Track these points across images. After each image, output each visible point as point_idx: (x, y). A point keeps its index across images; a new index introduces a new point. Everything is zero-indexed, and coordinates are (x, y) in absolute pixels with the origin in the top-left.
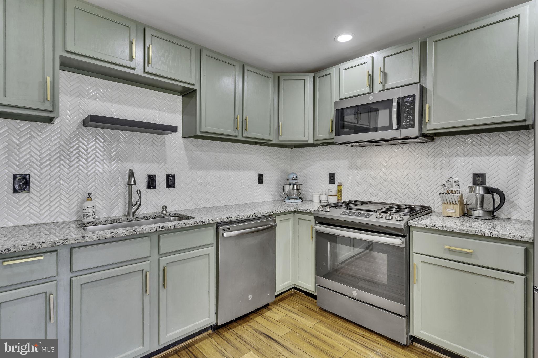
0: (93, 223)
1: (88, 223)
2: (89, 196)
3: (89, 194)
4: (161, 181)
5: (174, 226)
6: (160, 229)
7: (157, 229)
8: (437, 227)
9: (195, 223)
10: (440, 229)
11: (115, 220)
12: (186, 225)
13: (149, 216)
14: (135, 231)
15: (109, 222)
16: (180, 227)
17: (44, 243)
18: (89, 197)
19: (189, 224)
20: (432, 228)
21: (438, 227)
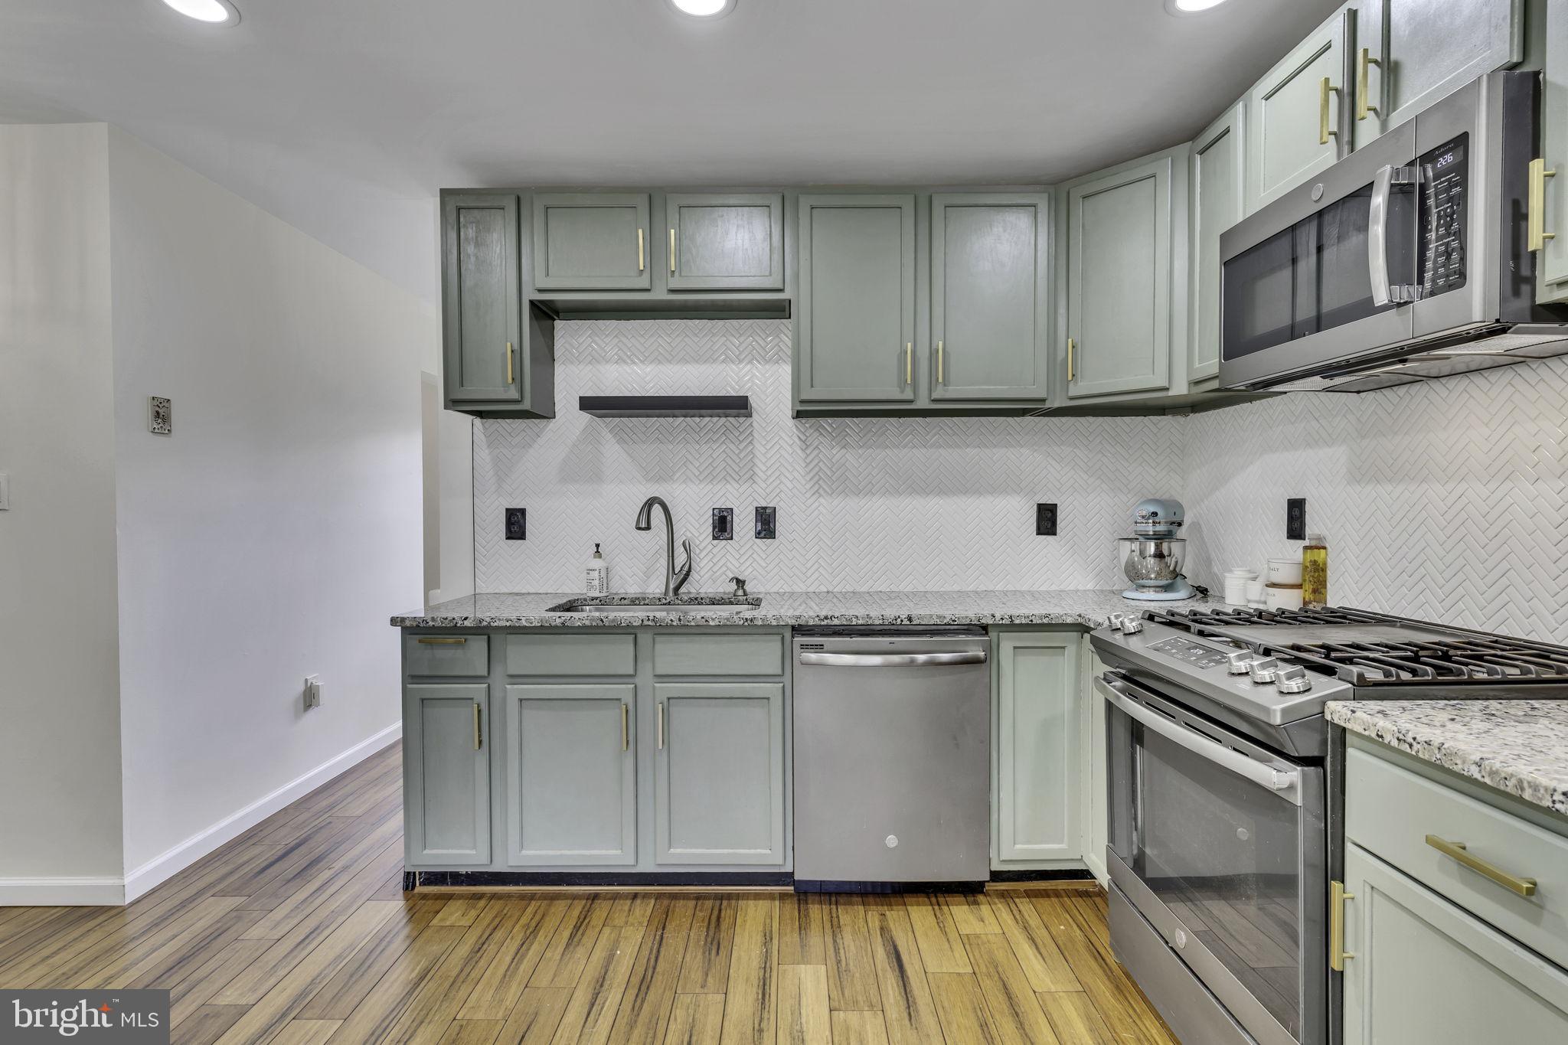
0: (600, 601)
1: (593, 600)
2: (598, 548)
3: (598, 546)
4: (744, 524)
5: (680, 620)
6: (650, 623)
7: (642, 621)
8: (1411, 746)
9: (728, 619)
10: (1421, 755)
11: (636, 599)
12: (707, 621)
13: (702, 599)
14: (602, 620)
15: (626, 602)
16: (693, 624)
17: (466, 619)
18: (598, 552)
19: (713, 619)
20: (1395, 743)
21: (1414, 744)
